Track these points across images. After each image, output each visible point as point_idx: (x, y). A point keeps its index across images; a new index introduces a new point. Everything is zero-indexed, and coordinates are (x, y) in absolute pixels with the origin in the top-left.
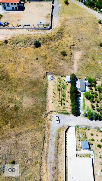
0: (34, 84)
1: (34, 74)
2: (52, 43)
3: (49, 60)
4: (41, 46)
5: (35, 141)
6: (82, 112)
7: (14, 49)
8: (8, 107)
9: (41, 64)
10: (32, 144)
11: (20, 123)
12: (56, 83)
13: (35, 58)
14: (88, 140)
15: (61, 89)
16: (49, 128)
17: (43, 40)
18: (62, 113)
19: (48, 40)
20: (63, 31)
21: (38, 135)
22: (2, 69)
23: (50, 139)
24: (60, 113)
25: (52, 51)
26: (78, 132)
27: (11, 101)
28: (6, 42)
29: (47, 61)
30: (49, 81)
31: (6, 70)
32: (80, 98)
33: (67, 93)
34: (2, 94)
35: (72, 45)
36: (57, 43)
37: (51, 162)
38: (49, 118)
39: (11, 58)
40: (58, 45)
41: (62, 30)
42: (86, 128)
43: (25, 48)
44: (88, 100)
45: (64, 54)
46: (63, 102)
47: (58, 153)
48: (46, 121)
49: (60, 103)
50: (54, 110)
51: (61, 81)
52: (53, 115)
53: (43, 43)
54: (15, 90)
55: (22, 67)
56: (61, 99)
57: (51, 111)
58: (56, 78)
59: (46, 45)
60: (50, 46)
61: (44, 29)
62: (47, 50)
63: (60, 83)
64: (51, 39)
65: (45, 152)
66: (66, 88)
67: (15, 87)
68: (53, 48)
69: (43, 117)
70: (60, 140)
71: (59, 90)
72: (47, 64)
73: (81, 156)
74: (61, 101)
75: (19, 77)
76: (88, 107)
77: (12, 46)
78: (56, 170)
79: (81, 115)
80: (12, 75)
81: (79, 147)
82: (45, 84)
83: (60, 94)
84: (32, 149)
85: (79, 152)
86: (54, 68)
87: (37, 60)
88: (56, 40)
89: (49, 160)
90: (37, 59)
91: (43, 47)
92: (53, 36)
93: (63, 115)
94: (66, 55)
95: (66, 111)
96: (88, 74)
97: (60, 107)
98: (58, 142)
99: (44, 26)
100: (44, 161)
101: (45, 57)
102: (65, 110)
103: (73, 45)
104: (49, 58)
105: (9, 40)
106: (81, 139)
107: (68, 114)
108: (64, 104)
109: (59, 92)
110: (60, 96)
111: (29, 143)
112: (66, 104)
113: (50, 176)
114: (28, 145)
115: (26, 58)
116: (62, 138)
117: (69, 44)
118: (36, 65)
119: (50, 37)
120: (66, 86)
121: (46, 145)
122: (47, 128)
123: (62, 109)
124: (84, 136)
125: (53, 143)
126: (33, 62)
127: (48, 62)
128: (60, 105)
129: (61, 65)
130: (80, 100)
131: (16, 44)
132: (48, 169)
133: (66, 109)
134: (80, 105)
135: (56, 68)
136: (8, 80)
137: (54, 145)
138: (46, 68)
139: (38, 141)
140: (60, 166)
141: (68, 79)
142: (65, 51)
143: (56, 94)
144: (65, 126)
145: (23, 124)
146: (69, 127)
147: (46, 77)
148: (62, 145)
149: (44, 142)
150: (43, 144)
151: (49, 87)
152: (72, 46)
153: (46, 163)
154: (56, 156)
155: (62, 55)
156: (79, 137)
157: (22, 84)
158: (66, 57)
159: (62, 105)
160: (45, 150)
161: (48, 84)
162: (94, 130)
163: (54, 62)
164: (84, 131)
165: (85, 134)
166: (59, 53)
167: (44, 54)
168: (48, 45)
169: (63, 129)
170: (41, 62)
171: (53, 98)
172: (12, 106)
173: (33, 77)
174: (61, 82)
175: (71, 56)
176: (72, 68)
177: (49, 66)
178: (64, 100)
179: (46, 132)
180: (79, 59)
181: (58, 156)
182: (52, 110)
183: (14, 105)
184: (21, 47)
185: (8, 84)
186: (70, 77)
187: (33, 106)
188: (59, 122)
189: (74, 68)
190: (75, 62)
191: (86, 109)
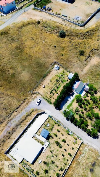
0: (40, 65)
1: (45, 58)
2: (77, 39)
3: (65, 52)
4: (65, 38)
5: (9, 105)
6: (64, 108)
7: (41, 30)
8: (8, 71)
9: (55, 53)
10: (5, 106)
11: (8, 87)
12: (59, 74)
13: (54, 45)
14: (52, 132)
15: (59, 81)
16: (27, 104)
17: (70, 34)
18: (46, 100)
19: (74, 35)
20: (94, 33)
21: (15, 103)
22: (23, 42)
23: (22, 111)
24: (44, 99)
25: (73, 46)
26: (48, 121)
27: (13, 68)
28: (39, 23)
29: (63, 53)
30: (53, 70)
31: (25, 44)
32: (71, 97)
33: (62, 87)
34: (10, 60)
35: (95, 48)
36: (81, 41)
37: (10, 127)
38: (33, 97)
39: (35, 37)
40: (81, 44)
41: (93, 31)
42: (58, 123)
43: (50, 34)
44: (77, 103)
45: (82, 53)
46: (54, 92)
47: (20, 125)
48: (29, 98)
49: (51, 91)
50: (41, 94)
51: (64, 74)
52: (38, 96)
53: (68, 36)
54: (21, 62)
55: (39, 48)
56: (54, 88)
57: (38, 93)
58: (61, 70)
59: (70, 38)
60: (73, 41)
61: (76, 24)
62: (68, 44)
63: (62, 76)
64: (77, 35)
65: (11, 118)
66: (64, 83)
67: (23, 60)
68: (74, 44)
69: (29, 93)
70: (29, 117)
72: (61, 55)
73: (36, 140)
74: (53, 90)
75: (32, 54)
76: (73, 108)
77: (42, 28)
78: (9, 135)
79: (61, 111)
80: (27, 50)
81: (40, 132)
82: (49, 70)
83: (56, 84)
84: (2, 109)
85: (37, 136)
86: (65, 61)
87: (55, 48)
88: (81, 38)
89: (9, 124)
91: (66, 39)
92: (80, 34)
93: (46, 102)
94: (83, 55)
95: (51, 100)
96: (94, 81)
97: (48, 95)
98: (26, 117)
99: (78, 21)
100: (5, 122)
101: (63, 48)
102: (50, 98)
103: (96, 50)
104: (66, 51)
105: (42, 22)
106: (47, 128)
107: (51, 103)
108: (53, 94)
109: (56, 82)
110: (55, 86)
111: (4, 104)
112: (54, 95)
113: (2, 135)
114: (2, 104)
115: (46, 42)
116: (32, 117)
117: (92, 47)
118: (52, 51)
119: (77, 33)
120: (66, 81)
121: (15, 113)
122: (26, 102)
123: (48, 96)
124: (51, 127)
125: (22, 116)
126: (49, 48)
129: (73, 61)
130: (69, 99)
131: (46, 27)
132: (4, 130)
133: (52, 99)
134: (66, 102)
135: (66, 62)
136: (22, 52)
137: (21, 118)
138: (57, 58)
139: (11, 107)
141: (71, 76)
142: (85, 51)
143: (52, 83)
144: (41, 110)
145: (10, 89)
146: (44, 113)
147: (54, 65)
148: (28, 121)
149: (16, 110)
150: (14, 111)
151: (50, 74)
152: (94, 50)
153: (6, 125)
154: (17, 125)
155: (79, 53)
156: (46, 126)
157: (30, 61)
158: (82, 56)
159: (50, 93)
161: (51, 71)
162: (63, 128)
163: (68, 56)
164: (54, 123)
165: (53, 126)
166: (78, 51)
167: (63, 45)
168: (72, 39)
169: (38, 111)
170: (57, 51)
171: (48, 84)
172: (11, 72)
173: (43, 60)
174: (64, 76)
175: (88, 58)
176: (82, 69)
177: (62, 57)
178: (56, 91)
179: (23, 105)
180: (94, 65)
181: (19, 127)
183: (14, 72)
184: (48, 32)
185: (19, 55)
186: (73, 75)
187: (27, 81)
188: (39, 105)
189: (84, 69)
190: (88, 65)
191: (70, 109)
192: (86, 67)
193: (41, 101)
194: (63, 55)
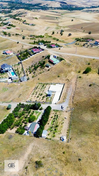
9: (74, 152)
14: (46, 98)
15: (55, 128)
23: (70, 98)
26: (51, 101)
30: (66, 136)
33: (50, 124)
37: (70, 89)
47: (66, 92)
49: (58, 117)
56: (56, 120)
66: (49, 128)
69: (73, 108)
70: (63, 98)
71: (57, 126)
76: (36, 114)
78: (68, 87)
81: (53, 95)
82: (70, 133)
83: (56, 123)
87: (79, 158)
89: (72, 90)
90: (79, 160)
94: (36, 163)
107: (54, 110)
108: (55, 116)
110: (57, 122)
121: (73, 95)
122: (71, 103)
125: (68, 96)
127: (64, 155)
128: (59, 115)
132: (72, 87)
140: (66, 89)
143: (60, 124)
146: (56, 103)
151: (66, 130)
159: (57, 115)
160: (73, 93)
161: (67, 133)
165: (47, 100)
177: (63, 150)
178: (54, 119)
182: (66, 113)
186: (43, 135)
187: (82, 115)
188: (62, 106)
189: (31, 149)
190: (27, 156)
191: (39, 113)
192: (29, 153)
193: (62, 109)
194: (64, 153)
